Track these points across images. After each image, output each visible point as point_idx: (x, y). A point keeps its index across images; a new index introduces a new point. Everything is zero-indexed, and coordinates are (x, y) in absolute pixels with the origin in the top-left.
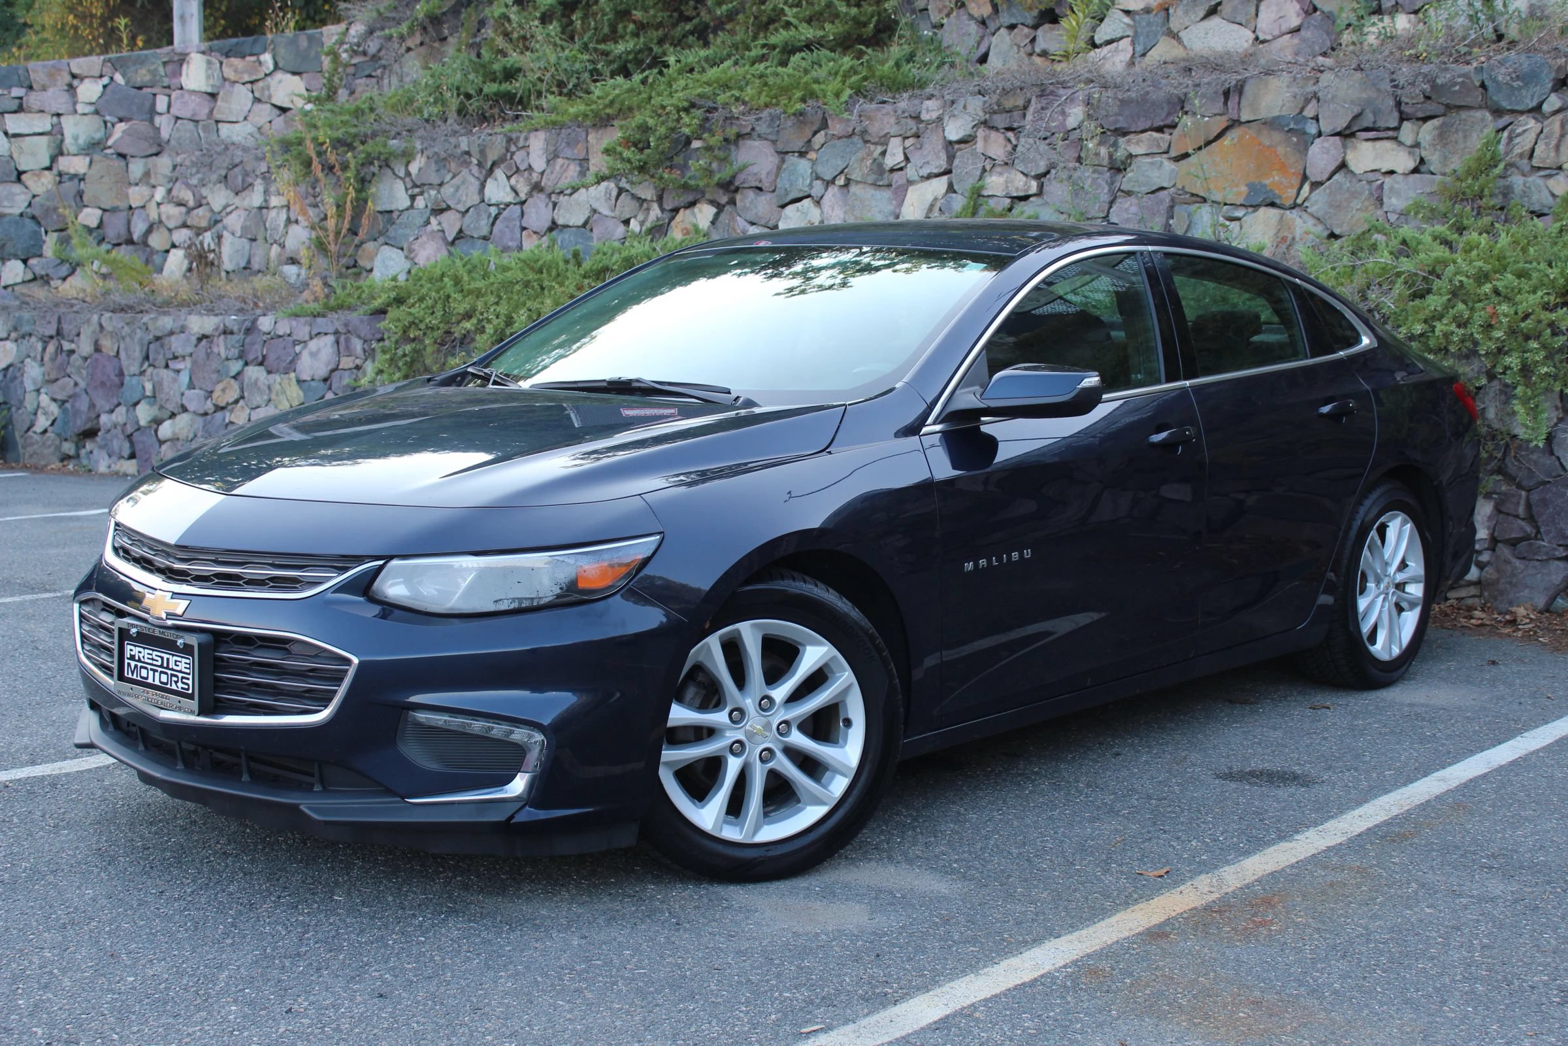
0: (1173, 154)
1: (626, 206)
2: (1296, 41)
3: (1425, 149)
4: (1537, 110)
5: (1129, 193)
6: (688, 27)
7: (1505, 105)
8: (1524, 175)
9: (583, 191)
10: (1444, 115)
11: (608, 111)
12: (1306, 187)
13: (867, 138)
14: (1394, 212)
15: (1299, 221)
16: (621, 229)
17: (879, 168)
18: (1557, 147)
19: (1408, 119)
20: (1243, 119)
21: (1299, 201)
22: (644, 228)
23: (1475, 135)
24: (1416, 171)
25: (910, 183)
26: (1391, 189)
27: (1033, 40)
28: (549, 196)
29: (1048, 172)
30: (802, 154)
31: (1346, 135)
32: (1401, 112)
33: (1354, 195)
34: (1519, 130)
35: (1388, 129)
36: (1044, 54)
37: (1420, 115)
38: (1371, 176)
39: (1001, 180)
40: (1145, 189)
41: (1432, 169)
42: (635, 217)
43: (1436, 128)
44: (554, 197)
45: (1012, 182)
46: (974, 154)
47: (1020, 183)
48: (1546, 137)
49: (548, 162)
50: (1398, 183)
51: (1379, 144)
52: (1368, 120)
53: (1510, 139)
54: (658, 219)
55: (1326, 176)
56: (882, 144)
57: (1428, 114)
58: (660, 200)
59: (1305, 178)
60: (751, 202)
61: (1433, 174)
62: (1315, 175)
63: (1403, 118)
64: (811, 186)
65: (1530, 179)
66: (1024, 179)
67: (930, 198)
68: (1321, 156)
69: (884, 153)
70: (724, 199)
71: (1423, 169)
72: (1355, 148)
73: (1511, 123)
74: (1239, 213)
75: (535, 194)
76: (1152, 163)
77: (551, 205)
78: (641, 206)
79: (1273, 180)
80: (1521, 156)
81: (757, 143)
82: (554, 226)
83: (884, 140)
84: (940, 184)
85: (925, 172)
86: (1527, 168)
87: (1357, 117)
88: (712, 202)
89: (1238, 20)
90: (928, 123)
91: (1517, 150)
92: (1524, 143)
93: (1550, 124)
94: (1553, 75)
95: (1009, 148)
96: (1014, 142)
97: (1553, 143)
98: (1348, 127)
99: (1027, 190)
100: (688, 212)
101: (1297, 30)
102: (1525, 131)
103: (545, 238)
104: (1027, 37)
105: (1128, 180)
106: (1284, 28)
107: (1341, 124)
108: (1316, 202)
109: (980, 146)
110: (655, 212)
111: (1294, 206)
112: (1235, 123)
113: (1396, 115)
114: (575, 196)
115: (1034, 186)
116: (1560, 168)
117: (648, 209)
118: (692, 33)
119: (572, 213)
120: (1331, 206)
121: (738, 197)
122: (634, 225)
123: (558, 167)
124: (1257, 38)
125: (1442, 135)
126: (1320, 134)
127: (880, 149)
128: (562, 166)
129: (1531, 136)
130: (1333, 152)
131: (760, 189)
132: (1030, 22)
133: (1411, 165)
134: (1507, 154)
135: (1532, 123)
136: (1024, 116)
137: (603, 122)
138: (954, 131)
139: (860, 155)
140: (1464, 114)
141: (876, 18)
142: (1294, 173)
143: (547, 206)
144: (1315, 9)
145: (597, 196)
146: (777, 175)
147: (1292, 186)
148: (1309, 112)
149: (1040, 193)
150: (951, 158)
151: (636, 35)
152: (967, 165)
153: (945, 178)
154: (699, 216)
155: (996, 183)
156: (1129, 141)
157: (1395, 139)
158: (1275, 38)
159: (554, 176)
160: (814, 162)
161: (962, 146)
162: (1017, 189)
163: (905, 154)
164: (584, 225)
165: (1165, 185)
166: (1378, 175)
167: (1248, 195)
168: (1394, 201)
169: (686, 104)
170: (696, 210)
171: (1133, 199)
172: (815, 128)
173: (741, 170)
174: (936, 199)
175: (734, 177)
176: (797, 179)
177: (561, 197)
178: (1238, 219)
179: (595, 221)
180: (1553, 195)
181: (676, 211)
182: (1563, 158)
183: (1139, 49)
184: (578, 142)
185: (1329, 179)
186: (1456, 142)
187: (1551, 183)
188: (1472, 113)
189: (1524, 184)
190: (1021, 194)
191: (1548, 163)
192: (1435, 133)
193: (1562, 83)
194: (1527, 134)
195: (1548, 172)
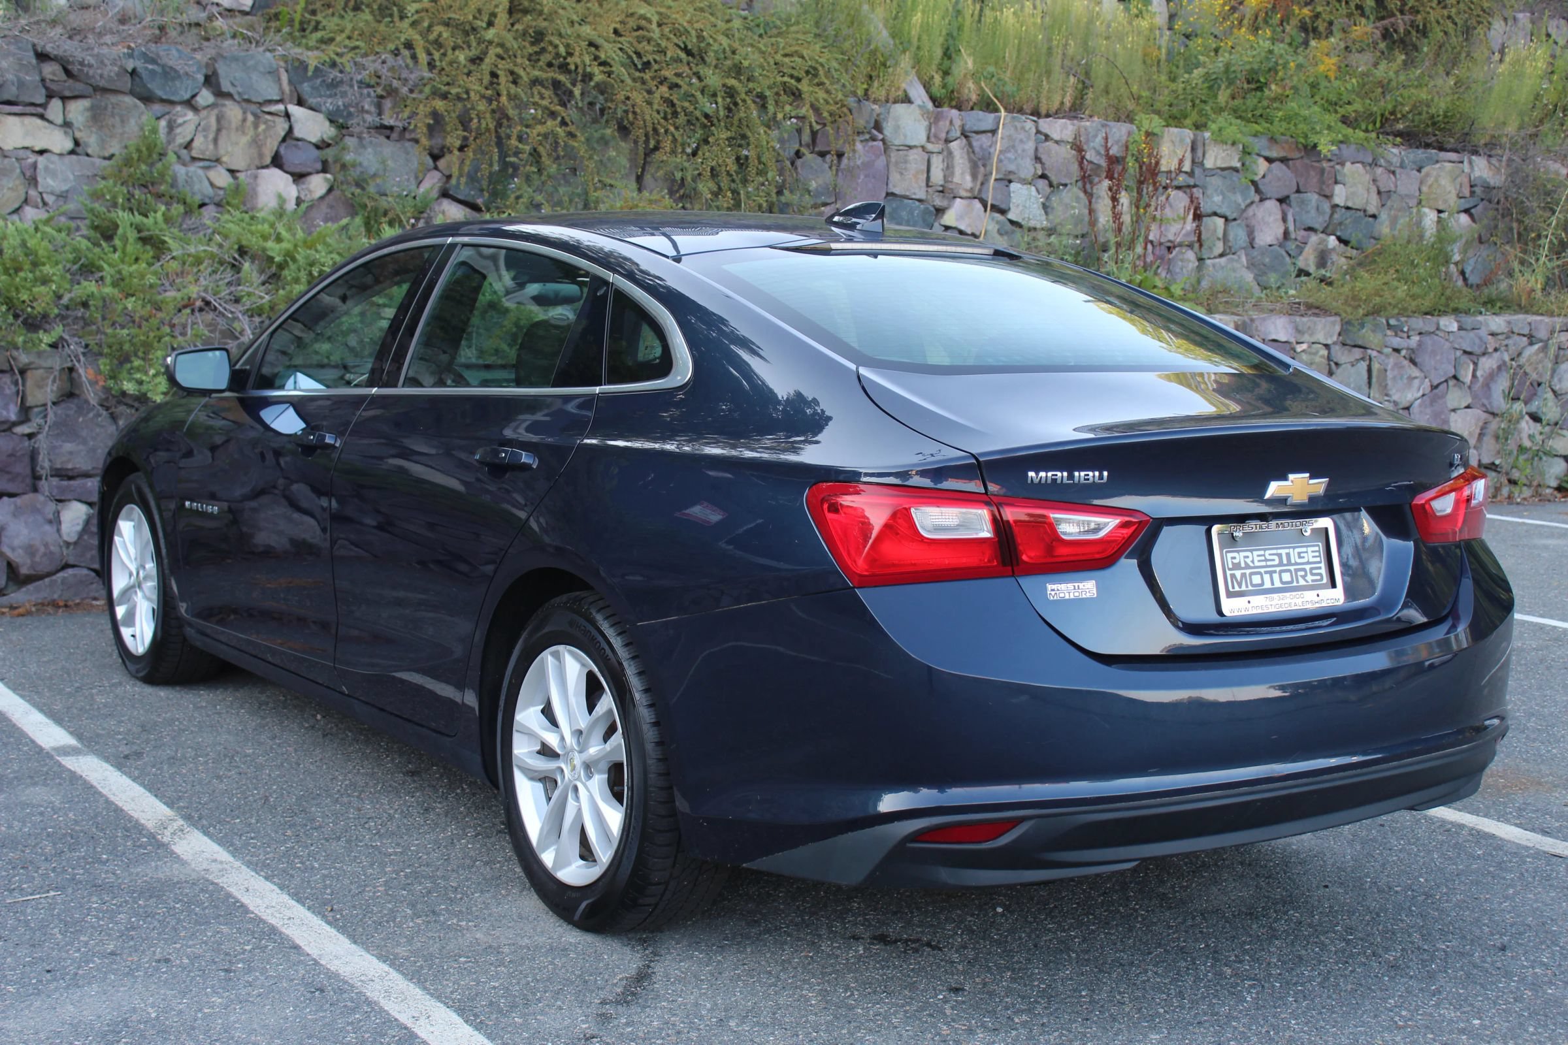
3: (80, 130)
4: (190, 103)
7: (160, 93)
8: (184, 165)
10: (93, 96)
14: (52, 193)
18: (216, 140)
19: (54, 97)
23: (133, 122)
24: (72, 152)
26: (46, 169)
32: (47, 88)
33: (4, 172)
34: (180, 121)
35: (35, 105)
37: (67, 93)
38: (21, 153)
41: (90, 151)
43: (85, 109)
48: (204, 130)
50: (53, 163)
51: (28, 120)
52: (9, 93)
53: (171, 127)
57: (76, 93)
61: (88, 155)
63: (50, 96)
65: (191, 169)
71: (79, 150)
73: (168, 113)
80: (180, 145)
86: (188, 159)
91: (180, 140)
92: (183, 134)
93: (207, 117)
94: (204, 71)
97: (211, 136)
102: (185, 122)
113: (43, 91)
116: (218, 160)
125: (96, 116)
129: (193, 127)
133: (69, 145)
134: (169, 142)
135: (190, 115)
140: (113, 99)
157: (42, 117)
166: (29, 153)
168: (50, 181)
180: (212, 184)
182: (222, 152)
186: (113, 126)
187: (212, 174)
188: (121, 98)
189: (187, 175)
191: (207, 155)
192: (88, 114)
193: (211, 81)
194: (185, 126)
195: (207, 164)
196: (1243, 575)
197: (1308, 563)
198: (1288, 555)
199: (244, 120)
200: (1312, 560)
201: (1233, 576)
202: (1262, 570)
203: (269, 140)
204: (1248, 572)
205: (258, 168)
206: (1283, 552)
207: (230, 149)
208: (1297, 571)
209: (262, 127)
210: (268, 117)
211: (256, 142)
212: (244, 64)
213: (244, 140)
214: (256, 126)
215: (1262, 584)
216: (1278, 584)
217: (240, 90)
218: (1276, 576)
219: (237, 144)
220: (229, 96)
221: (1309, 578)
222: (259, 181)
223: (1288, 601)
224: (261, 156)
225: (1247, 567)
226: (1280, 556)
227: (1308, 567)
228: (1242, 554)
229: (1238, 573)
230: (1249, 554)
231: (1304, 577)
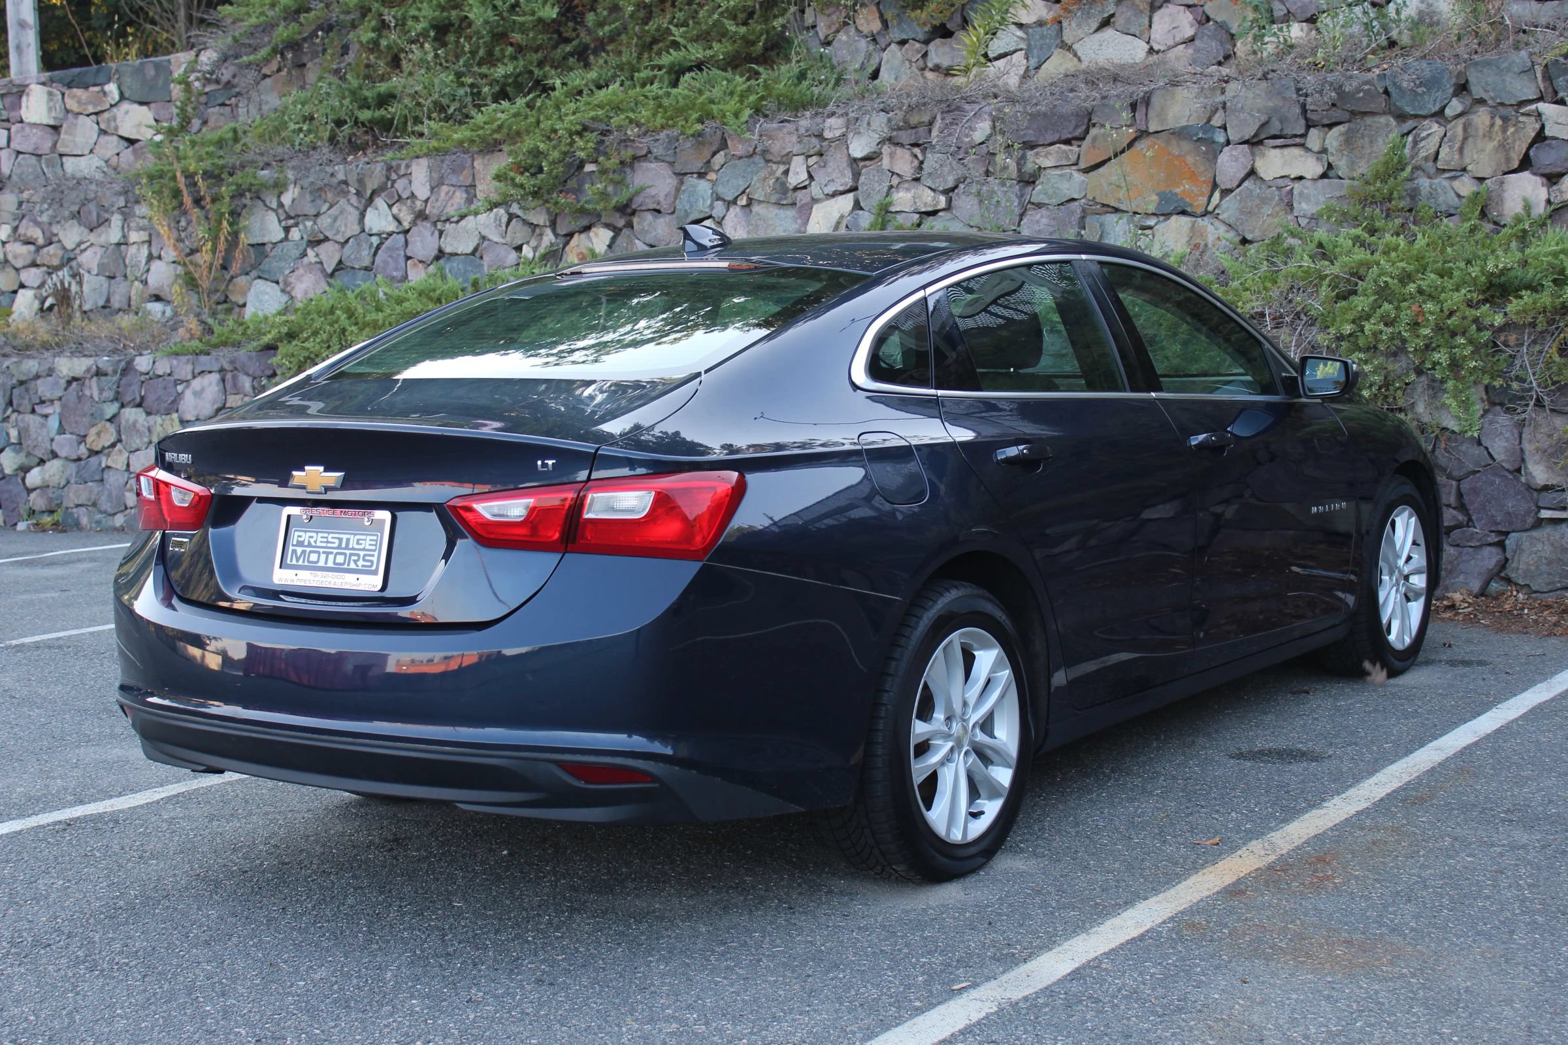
0: (1082, 165)
1: (518, 232)
2: (1190, 51)
3: (1333, 155)
4: (1439, 114)
5: (1039, 206)
6: (568, 49)
7: (1409, 110)
8: (1430, 177)
9: (471, 218)
10: (1349, 121)
11: (496, 136)
12: (1217, 195)
13: (769, 157)
14: (1304, 216)
15: (1210, 228)
16: (513, 256)
17: (782, 188)
18: (1461, 150)
19: (1314, 126)
20: (1151, 130)
21: (1210, 208)
22: (537, 254)
23: (1380, 140)
24: (1324, 176)
25: (815, 201)
26: (1301, 194)
27: (925, 55)
28: (435, 224)
29: (956, 187)
30: (701, 175)
31: (1254, 143)
32: (1307, 119)
33: (1264, 201)
34: (1424, 134)
35: (1296, 136)
36: (936, 69)
37: (1326, 121)
38: (1281, 182)
39: (909, 195)
40: (1054, 201)
41: (1340, 174)
42: (528, 243)
43: (1341, 134)
44: (439, 226)
45: (920, 197)
46: (880, 170)
47: (927, 199)
48: (1450, 141)
49: (432, 189)
50: (1307, 188)
51: (1286, 151)
52: (1275, 127)
53: (1415, 143)
54: (552, 244)
55: (1237, 183)
56: (784, 163)
57: (1334, 120)
58: (553, 225)
59: (1215, 186)
60: (650, 224)
61: (1341, 178)
62: (1224, 182)
63: (1309, 125)
64: (712, 207)
65: (1436, 181)
66: (932, 194)
67: (836, 216)
68: (1230, 164)
69: (786, 172)
70: (621, 223)
71: (1331, 174)
72: (1263, 155)
73: (1415, 128)
74: (1151, 222)
75: (419, 222)
76: (1061, 175)
77: (437, 233)
78: (533, 231)
79: (1184, 188)
80: (1426, 159)
81: (653, 165)
82: (440, 254)
83: (787, 159)
84: (846, 202)
85: (830, 189)
86: (1432, 171)
87: (1264, 125)
88: (608, 226)
89: (1131, 31)
90: (832, 141)
91: (1423, 154)
92: (1428, 147)
93: (1454, 127)
94: (1454, 80)
95: (916, 163)
96: (920, 157)
97: (1457, 146)
98: (1255, 135)
99: (935, 205)
100: (583, 236)
101: (1192, 40)
102: (1429, 135)
103: (432, 267)
104: (918, 51)
105: (1038, 193)
106: (1178, 39)
107: (1249, 133)
108: (1227, 209)
109: (886, 162)
110: (549, 237)
111: (1206, 213)
112: (1143, 134)
113: (1303, 122)
114: (463, 223)
115: (942, 201)
116: (1464, 170)
117: (541, 235)
118: (572, 54)
119: (460, 240)
120: (1242, 212)
121: (635, 220)
122: (527, 251)
123: (443, 194)
124: (1151, 49)
125: (1349, 141)
126: (1228, 143)
127: (782, 168)
128: (447, 193)
129: (1436, 139)
130: (1242, 160)
131: (659, 211)
132: (921, 37)
133: (1320, 170)
134: (1412, 157)
135: (1435, 127)
136: (930, 131)
137: (491, 147)
138: (858, 148)
139: (762, 174)
140: (1369, 120)
141: (764, 36)
142: (1204, 182)
143: (432, 234)
144: (1208, 19)
145: (486, 223)
146: (676, 198)
147: (1202, 194)
148: (1217, 121)
149: (948, 208)
150: (856, 175)
151: (514, 58)
152: (873, 183)
153: (851, 195)
154: (595, 240)
155: (903, 199)
156: (1037, 154)
157: (1302, 145)
158: (1170, 48)
159: (439, 204)
160: (714, 183)
161: (868, 163)
162: (925, 204)
163: (809, 172)
164: (473, 253)
165: (1075, 196)
166: (1287, 181)
167: (1159, 204)
168: (1304, 206)
169: (579, 128)
170: (592, 234)
171: (1044, 211)
172: (714, 148)
173: (637, 193)
174: (842, 217)
175: (631, 200)
176: (697, 200)
177: (447, 225)
178: (1150, 228)
179: (485, 248)
180: (1459, 196)
181: (570, 235)
182: (1467, 160)
183: (1033, 62)
184: (463, 168)
185: (1239, 186)
186: (1363, 147)
187: (1456, 184)
188: (1376, 119)
189: (1431, 187)
190: (930, 209)
191: (1453, 165)
192: (1342, 138)
193: (1462, 88)
194: (1431, 138)
195: (1453, 174)
196: (304, 552)
197: (364, 549)
198: (348, 540)
199: (1492, 125)
200: (368, 547)
201: (294, 551)
202: (321, 550)
203: (1518, 143)
204: (308, 549)
205: (1505, 173)
206: (345, 537)
207: (1475, 156)
208: (351, 555)
209: (1512, 130)
210: (1521, 119)
211: (1503, 147)
212: (1498, 68)
213: (1490, 146)
214: (1504, 130)
215: (317, 562)
216: (330, 564)
217: (1492, 94)
218: (331, 557)
219: (1483, 150)
220: (1482, 102)
221: (361, 563)
222: (1505, 186)
223: (329, 579)
224: (1508, 160)
225: (310, 545)
226: (340, 540)
227: (362, 553)
228: (309, 534)
229: (299, 550)
230: (314, 535)
231: (355, 562)
